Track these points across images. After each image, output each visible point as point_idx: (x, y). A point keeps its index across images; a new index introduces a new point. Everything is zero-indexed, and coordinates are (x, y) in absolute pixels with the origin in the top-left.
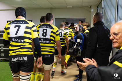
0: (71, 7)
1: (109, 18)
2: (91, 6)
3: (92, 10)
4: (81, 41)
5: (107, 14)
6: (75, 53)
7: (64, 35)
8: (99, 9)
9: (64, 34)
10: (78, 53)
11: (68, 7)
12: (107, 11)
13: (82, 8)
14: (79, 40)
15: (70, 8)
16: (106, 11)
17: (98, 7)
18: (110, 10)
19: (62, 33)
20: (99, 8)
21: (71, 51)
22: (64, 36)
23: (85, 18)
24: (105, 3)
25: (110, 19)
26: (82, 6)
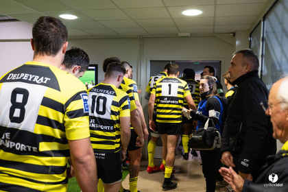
0: (189, 34)
1: (279, 64)
2: (234, 34)
3: (237, 43)
4: (217, 114)
5: (272, 54)
6: (208, 142)
7: (116, 109)
8: (255, 42)
9: (114, 103)
10: (215, 142)
11: (180, 35)
12: (272, 46)
13: (214, 36)
14: (212, 113)
15: (185, 37)
16: (270, 47)
17: (252, 35)
18: (281, 45)
19: (105, 99)
20: (255, 38)
21: (196, 137)
22: (113, 113)
23: (220, 62)
24: (269, 26)
25: (280, 66)
26: (214, 33)
